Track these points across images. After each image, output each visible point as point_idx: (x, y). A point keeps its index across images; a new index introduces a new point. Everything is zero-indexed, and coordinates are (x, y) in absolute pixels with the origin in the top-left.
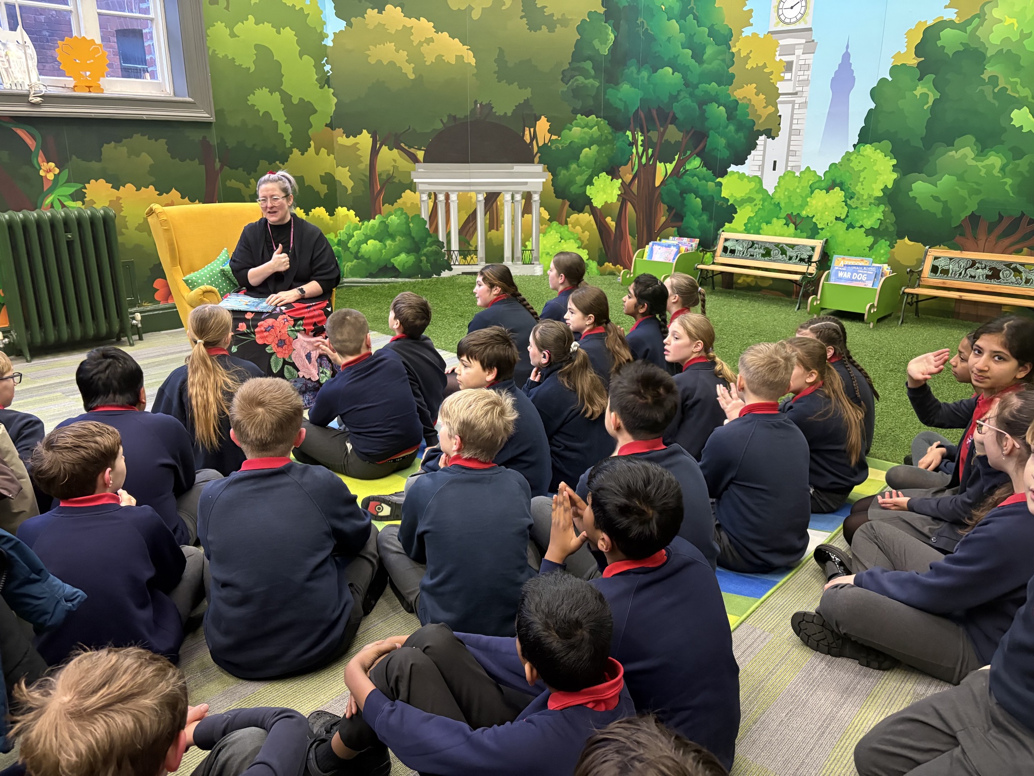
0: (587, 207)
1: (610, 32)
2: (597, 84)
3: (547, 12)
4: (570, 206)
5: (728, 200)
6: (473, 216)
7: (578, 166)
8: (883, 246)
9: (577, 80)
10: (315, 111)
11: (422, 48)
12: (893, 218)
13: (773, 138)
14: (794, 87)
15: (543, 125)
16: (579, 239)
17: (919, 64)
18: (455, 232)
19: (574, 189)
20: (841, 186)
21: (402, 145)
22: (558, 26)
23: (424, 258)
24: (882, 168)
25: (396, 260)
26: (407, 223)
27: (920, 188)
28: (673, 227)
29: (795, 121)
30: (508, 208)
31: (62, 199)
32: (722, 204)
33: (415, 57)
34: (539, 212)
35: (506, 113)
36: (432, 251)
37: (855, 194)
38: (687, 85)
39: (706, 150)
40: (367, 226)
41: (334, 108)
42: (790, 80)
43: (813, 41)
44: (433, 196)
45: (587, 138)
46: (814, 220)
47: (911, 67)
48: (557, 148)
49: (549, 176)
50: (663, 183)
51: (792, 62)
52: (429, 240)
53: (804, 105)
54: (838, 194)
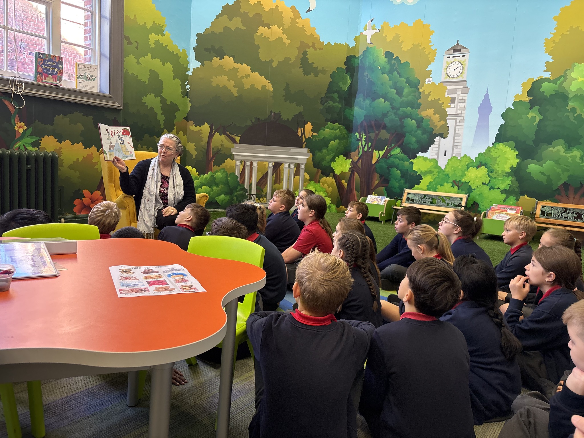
0: (331, 174)
1: (348, 79)
2: (340, 106)
3: (314, 66)
4: (322, 173)
5: (417, 172)
6: (266, 175)
7: (327, 151)
8: (512, 199)
9: (329, 103)
10: (179, 110)
11: (243, 80)
12: (517, 184)
13: (444, 138)
14: (457, 111)
15: (309, 127)
16: (326, 191)
17: (529, 100)
18: (254, 184)
19: (324, 163)
20: (486, 165)
21: (228, 133)
22: (320, 73)
23: (235, 198)
24: (510, 156)
25: (218, 199)
26: (227, 178)
27: (533, 167)
28: (383, 187)
29: (457, 129)
30: (286, 171)
31: (26, 145)
32: (414, 174)
33: (239, 85)
34: (304, 175)
35: (288, 119)
36: (240, 194)
37: (493, 170)
38: (393, 108)
39: (404, 144)
40: (203, 178)
41: (189, 109)
42: (454, 107)
43: (467, 87)
44: (243, 162)
45: (333, 135)
46: (469, 184)
47: (525, 102)
48: (316, 140)
49: (311, 155)
50: (377, 162)
51: (455, 98)
52: (239, 188)
53: (462, 121)
54: (483, 170)
